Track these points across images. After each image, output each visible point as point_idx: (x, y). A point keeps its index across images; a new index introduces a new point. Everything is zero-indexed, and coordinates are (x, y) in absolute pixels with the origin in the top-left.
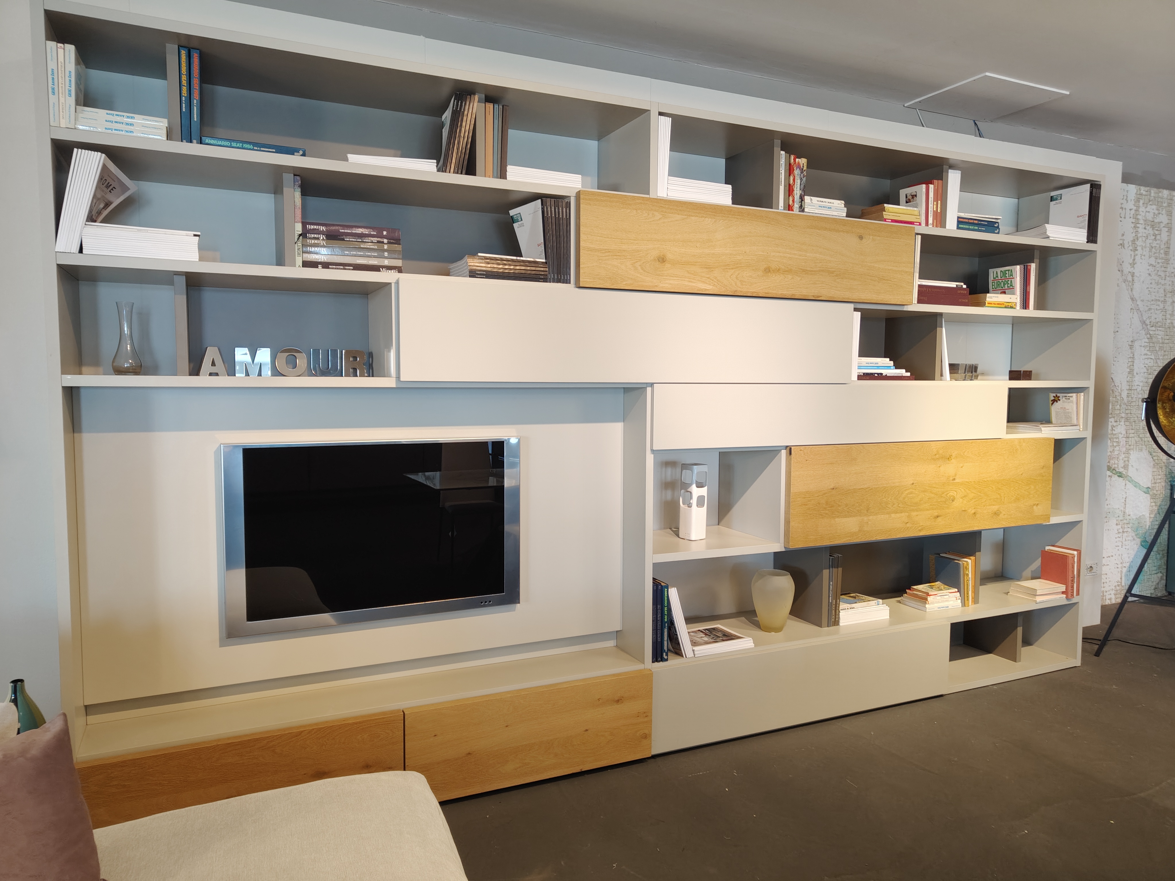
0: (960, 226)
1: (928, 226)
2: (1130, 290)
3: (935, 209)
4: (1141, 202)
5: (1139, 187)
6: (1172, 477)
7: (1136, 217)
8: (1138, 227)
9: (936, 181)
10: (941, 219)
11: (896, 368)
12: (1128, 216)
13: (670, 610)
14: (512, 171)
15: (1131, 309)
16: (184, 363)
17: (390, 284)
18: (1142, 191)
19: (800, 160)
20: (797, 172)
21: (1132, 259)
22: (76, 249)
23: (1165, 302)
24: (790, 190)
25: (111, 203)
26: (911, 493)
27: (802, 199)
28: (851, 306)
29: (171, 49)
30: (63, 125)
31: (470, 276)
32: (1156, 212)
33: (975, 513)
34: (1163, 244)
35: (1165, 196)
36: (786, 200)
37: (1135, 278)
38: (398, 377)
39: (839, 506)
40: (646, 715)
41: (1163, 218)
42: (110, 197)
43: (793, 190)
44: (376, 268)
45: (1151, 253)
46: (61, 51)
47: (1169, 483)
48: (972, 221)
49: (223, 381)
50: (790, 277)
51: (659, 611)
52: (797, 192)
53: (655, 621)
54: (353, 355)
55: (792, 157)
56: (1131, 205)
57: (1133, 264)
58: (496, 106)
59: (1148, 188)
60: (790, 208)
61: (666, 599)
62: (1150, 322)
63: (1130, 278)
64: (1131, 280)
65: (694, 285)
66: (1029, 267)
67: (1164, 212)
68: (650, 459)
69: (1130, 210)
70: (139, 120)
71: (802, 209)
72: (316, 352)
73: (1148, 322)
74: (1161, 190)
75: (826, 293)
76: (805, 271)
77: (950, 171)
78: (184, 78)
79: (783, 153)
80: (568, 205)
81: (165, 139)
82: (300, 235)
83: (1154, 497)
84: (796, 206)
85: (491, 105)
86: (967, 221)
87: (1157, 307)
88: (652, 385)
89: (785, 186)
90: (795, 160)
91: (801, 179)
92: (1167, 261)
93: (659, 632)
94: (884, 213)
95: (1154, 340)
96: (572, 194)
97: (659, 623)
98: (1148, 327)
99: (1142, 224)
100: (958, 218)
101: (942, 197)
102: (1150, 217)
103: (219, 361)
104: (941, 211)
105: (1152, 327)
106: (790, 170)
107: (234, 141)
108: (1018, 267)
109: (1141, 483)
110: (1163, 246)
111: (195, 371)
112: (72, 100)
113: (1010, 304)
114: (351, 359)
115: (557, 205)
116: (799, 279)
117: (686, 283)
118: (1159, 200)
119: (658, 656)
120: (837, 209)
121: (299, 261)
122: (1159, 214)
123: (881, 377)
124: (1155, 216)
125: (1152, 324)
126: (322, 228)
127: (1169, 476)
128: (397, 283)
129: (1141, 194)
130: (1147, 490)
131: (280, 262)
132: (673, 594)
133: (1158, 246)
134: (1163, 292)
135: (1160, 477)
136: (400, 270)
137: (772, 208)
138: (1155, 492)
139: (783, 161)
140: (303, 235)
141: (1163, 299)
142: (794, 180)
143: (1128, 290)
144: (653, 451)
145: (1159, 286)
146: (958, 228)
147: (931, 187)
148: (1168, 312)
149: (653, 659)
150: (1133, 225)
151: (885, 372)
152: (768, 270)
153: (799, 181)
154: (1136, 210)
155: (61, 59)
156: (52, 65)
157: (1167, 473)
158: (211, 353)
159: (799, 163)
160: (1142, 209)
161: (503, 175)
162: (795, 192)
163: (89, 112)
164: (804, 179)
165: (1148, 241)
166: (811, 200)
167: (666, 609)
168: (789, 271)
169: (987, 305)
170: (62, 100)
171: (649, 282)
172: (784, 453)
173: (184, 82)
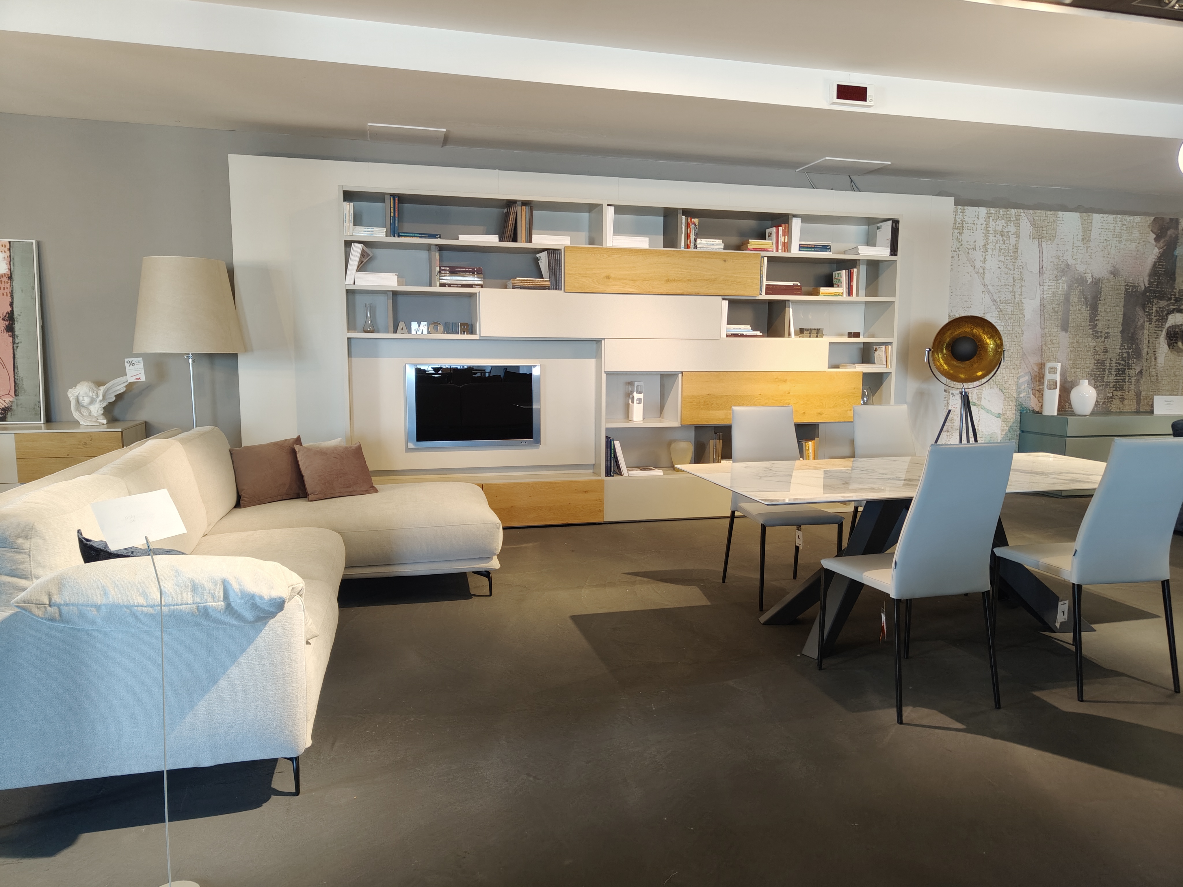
0: (801, 249)
1: (778, 251)
2: (982, 279)
3: (783, 241)
4: (991, 219)
5: (989, 209)
6: (1021, 407)
7: (987, 230)
8: (989, 236)
9: (784, 225)
10: (787, 246)
11: (753, 331)
12: (979, 229)
13: (615, 452)
14: (534, 237)
15: (983, 291)
16: (391, 328)
17: (476, 293)
18: (992, 211)
19: (694, 220)
20: (692, 226)
21: (984, 257)
22: (352, 283)
23: (1014, 286)
24: (688, 236)
25: (363, 262)
26: (760, 399)
27: (695, 240)
28: (721, 297)
29: (387, 197)
30: (348, 234)
31: (513, 288)
32: (1005, 225)
33: (804, 413)
34: (1012, 246)
35: (1013, 213)
36: (686, 242)
37: (986, 271)
38: (480, 335)
39: (713, 404)
40: (601, 501)
41: (1012, 229)
42: (363, 259)
43: (690, 236)
44: (471, 286)
45: (1000, 253)
46: (348, 206)
47: (1019, 412)
48: (810, 246)
49: (406, 336)
50: (681, 283)
51: (609, 452)
52: (693, 237)
53: (607, 456)
54: (463, 325)
55: (689, 219)
56: (982, 221)
57: (984, 261)
58: (527, 207)
59: (998, 209)
60: (688, 247)
61: (613, 446)
62: (1000, 300)
63: (981, 271)
64: (982, 272)
65: (626, 289)
66: (852, 271)
67: (1012, 224)
68: (604, 376)
69: (981, 224)
70: (376, 229)
71: (695, 247)
72: (447, 324)
73: (998, 300)
74: (1009, 209)
75: (702, 291)
76: (690, 280)
77: (793, 218)
78: (392, 209)
79: (684, 217)
80: (560, 253)
81: (385, 236)
82: (438, 272)
83: (1005, 420)
84: (692, 245)
85: (525, 207)
86: (807, 246)
87: (1007, 290)
88: (604, 339)
89: (685, 234)
90: (691, 220)
91: (695, 230)
92: (1016, 258)
93: (609, 462)
94: (748, 245)
95: (1004, 312)
96: (562, 248)
97: (609, 457)
98: (999, 303)
99: (992, 234)
100: (800, 245)
101: (788, 233)
102: (999, 228)
103: (404, 328)
104: (788, 242)
105: (1002, 303)
106: (688, 226)
107: (411, 233)
108: (844, 271)
109: (993, 411)
110: (1011, 248)
111: (395, 331)
112: (352, 224)
113: (837, 293)
114: (463, 327)
115: (554, 254)
116: (686, 284)
117: (621, 289)
118: (1007, 216)
119: (608, 473)
120: (717, 245)
121: (438, 284)
122: (1008, 226)
123: (742, 336)
124: (1004, 228)
125: (1002, 301)
126: (448, 269)
127: (1019, 407)
128: (479, 292)
129: (992, 214)
130: (999, 416)
131: (430, 285)
132: (617, 444)
133: (1007, 248)
134: (1012, 279)
135: (1010, 407)
136: (482, 286)
137: (677, 248)
138: (1006, 417)
139: (683, 221)
140: (440, 272)
141: (1012, 284)
142: (690, 231)
143: (980, 279)
144: (605, 372)
145: (1008, 276)
146: (800, 250)
147: (780, 228)
148: (1017, 293)
149: (606, 474)
150: (984, 235)
151: (745, 333)
152: (668, 281)
153: (694, 231)
154: (986, 225)
155: (348, 209)
156: (345, 212)
157: (1018, 404)
158: (402, 324)
159: (693, 221)
160: (992, 223)
161: (530, 241)
162: (691, 237)
163: (358, 228)
164: (697, 230)
165: (998, 245)
166: (701, 241)
167: (613, 451)
168: (680, 281)
169: (820, 294)
170: (348, 225)
171: (601, 289)
172: (680, 375)
173: (392, 211)
